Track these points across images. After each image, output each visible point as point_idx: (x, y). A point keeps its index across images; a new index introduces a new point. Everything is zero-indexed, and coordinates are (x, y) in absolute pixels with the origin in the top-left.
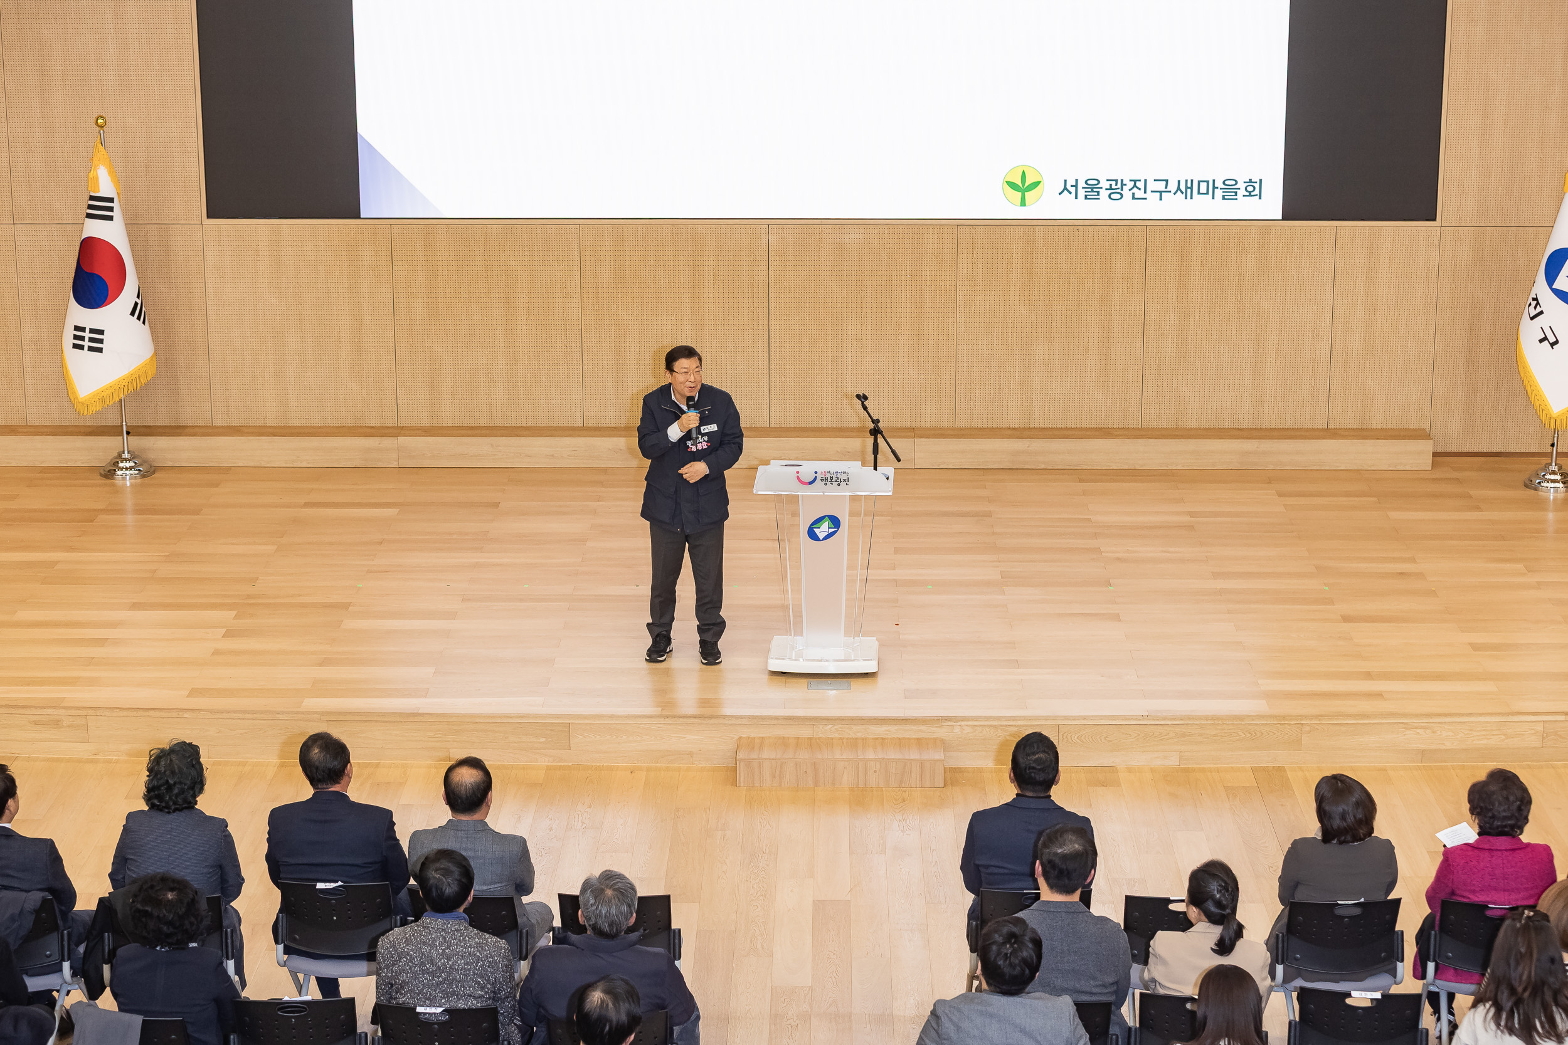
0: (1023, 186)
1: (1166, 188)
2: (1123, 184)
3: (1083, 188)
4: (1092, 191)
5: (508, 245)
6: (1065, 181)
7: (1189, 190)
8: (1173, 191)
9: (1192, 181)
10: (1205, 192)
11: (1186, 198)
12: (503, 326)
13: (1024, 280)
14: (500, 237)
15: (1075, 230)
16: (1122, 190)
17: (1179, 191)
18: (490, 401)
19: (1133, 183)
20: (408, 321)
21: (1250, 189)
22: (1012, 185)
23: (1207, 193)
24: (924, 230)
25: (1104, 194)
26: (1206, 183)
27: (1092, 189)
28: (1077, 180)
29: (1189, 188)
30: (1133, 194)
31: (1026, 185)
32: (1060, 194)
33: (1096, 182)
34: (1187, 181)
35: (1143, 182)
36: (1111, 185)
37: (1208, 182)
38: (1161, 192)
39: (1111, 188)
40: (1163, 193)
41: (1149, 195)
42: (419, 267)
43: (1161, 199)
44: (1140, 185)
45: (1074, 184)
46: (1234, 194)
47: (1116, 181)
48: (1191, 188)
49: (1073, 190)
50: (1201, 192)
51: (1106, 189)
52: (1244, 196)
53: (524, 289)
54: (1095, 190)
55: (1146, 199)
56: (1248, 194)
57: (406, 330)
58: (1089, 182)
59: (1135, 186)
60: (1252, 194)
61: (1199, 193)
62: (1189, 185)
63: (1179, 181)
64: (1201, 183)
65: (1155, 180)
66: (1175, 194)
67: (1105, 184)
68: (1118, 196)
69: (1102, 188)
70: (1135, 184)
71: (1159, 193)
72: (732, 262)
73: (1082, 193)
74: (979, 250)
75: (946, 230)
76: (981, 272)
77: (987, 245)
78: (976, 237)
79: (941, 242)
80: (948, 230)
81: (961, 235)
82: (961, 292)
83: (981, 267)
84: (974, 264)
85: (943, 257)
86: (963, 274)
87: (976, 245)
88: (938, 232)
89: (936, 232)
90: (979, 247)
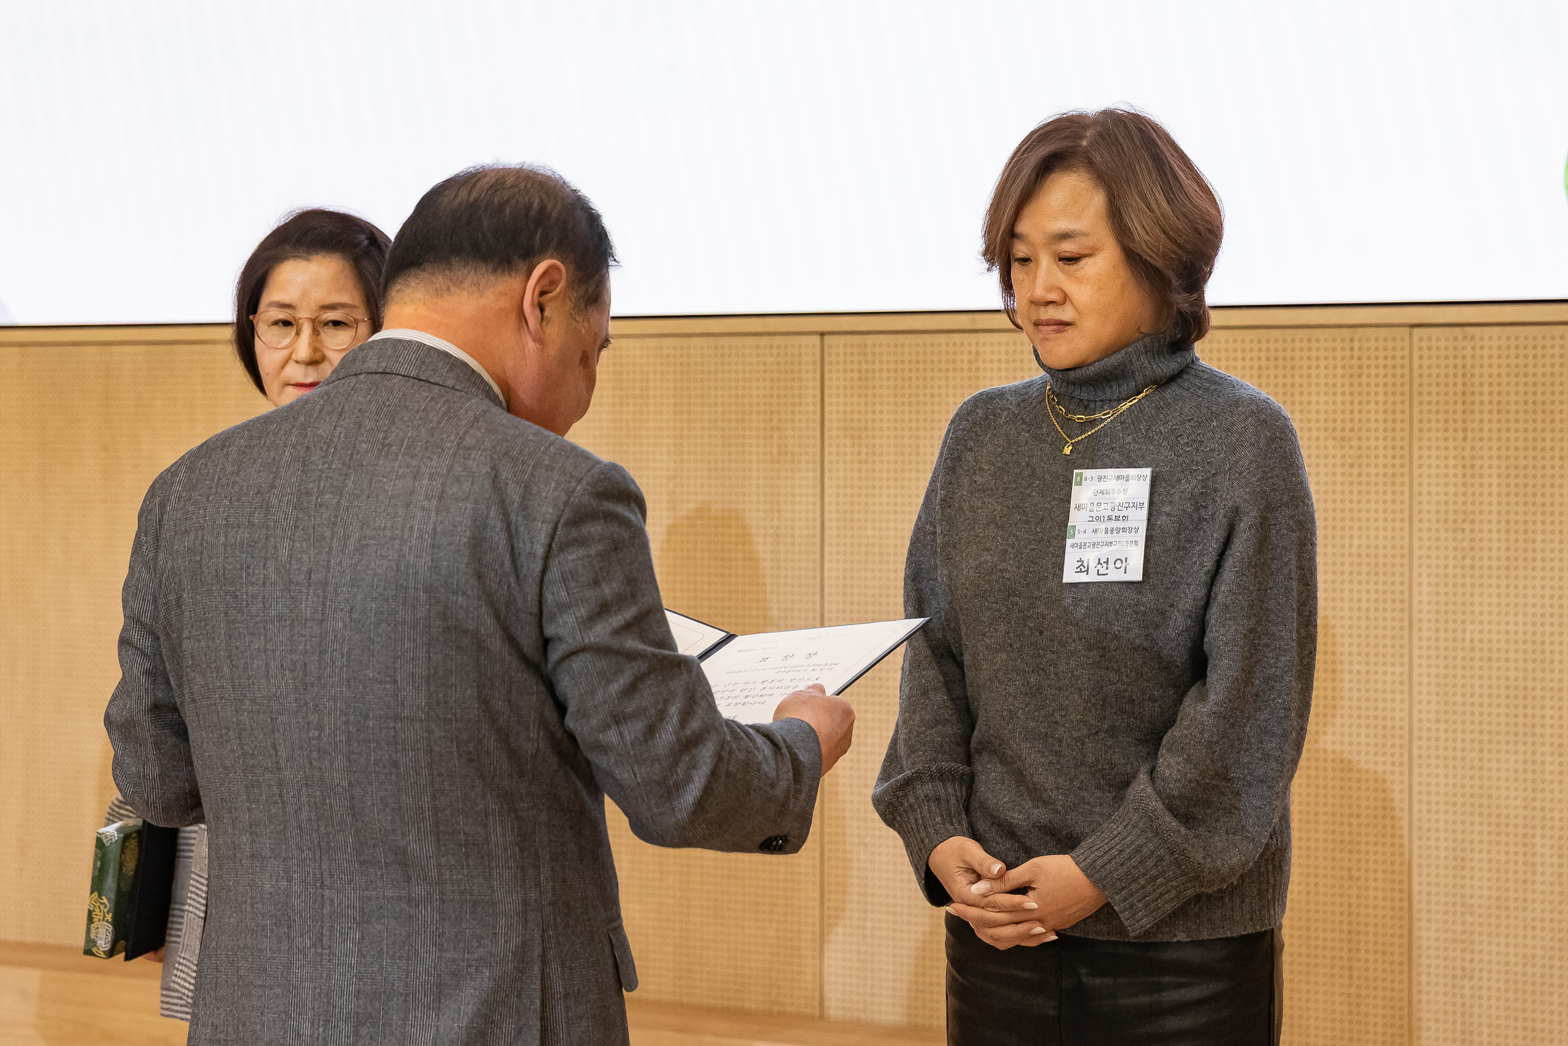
74: (1486, 417)
75: (1372, 344)
76: (1494, 499)
77: (1513, 398)
78: (1477, 371)
79: (1356, 389)
80: (1381, 344)
81: (1425, 362)
82: (1425, 571)
83: (1495, 481)
84: (1469, 472)
85: (1365, 443)
86: (1433, 507)
87: (1477, 398)
88: (1347, 354)
89: (1339, 354)
90: (1487, 407)
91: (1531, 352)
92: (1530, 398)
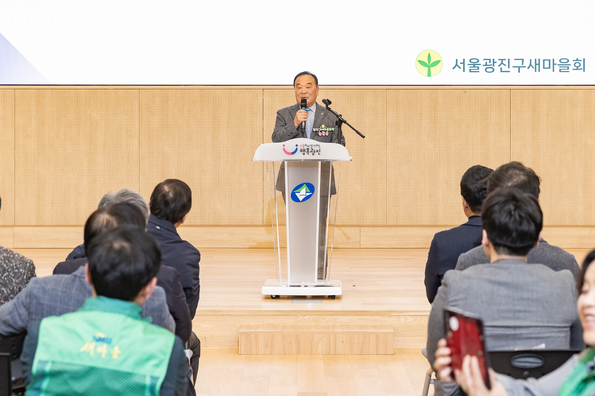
0: (429, 63)
1: (522, 64)
2: (494, 62)
3: (468, 64)
4: (474, 67)
5: (92, 102)
6: (457, 60)
7: (537, 66)
8: (527, 66)
9: (539, 60)
10: (548, 67)
11: (536, 71)
12: (87, 157)
13: (430, 125)
14: (87, 97)
15: (463, 93)
16: (494, 66)
17: (531, 67)
18: (77, 208)
19: (501, 61)
20: (24, 153)
21: (577, 65)
22: (421, 62)
23: (549, 68)
24: (364, 92)
25: (482, 68)
26: (548, 61)
27: (474, 65)
28: (464, 60)
29: (537, 64)
30: (501, 68)
31: (431, 62)
32: (453, 68)
33: (477, 61)
34: (536, 60)
35: (507, 61)
36: (486, 63)
37: (549, 60)
38: (519, 67)
39: (486, 65)
40: (521, 68)
41: (511, 69)
42: (32, 117)
43: (519, 72)
44: (505, 62)
45: (462, 62)
46: (567, 68)
47: (490, 60)
48: (539, 64)
49: (461, 66)
50: (545, 67)
51: (483, 65)
52: (573, 69)
53: (102, 132)
54: (476, 66)
55: (509, 72)
56: (576, 68)
57: (22, 160)
58: (472, 61)
59: (502, 63)
60: (579, 68)
61: (544, 68)
62: (537, 62)
63: (531, 60)
64: (545, 61)
65: (515, 59)
66: (528, 68)
67: (482, 62)
68: (491, 70)
69: (480, 64)
70: (502, 62)
71: (518, 68)
72: (239, 114)
73: (467, 68)
74: (401, 106)
75: (379, 92)
76: (402, 120)
77: (406, 102)
78: (399, 97)
79: (376, 101)
80: (381, 92)
81: (389, 96)
82: (389, 134)
83: (402, 117)
84: (398, 116)
85: (378, 111)
86: (391, 122)
87: (399, 102)
88: (374, 94)
89: (373, 94)
90: (401, 104)
91: (409, 94)
92: (409, 102)
